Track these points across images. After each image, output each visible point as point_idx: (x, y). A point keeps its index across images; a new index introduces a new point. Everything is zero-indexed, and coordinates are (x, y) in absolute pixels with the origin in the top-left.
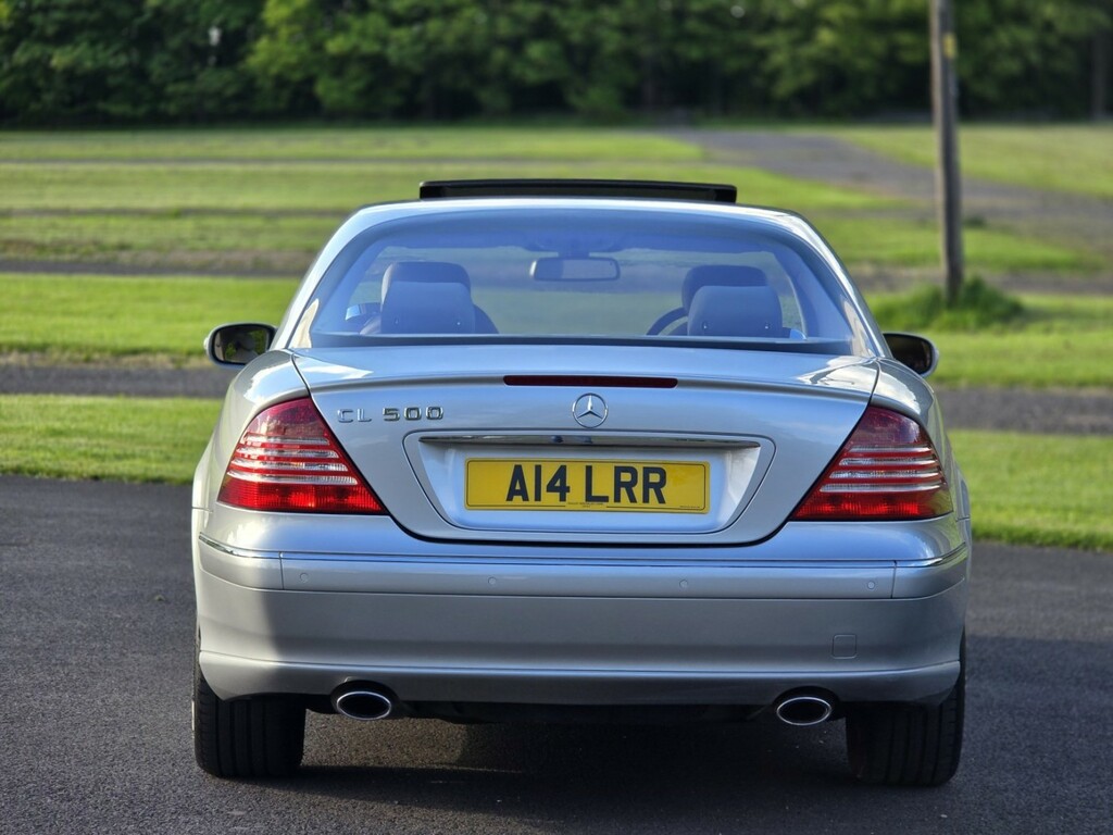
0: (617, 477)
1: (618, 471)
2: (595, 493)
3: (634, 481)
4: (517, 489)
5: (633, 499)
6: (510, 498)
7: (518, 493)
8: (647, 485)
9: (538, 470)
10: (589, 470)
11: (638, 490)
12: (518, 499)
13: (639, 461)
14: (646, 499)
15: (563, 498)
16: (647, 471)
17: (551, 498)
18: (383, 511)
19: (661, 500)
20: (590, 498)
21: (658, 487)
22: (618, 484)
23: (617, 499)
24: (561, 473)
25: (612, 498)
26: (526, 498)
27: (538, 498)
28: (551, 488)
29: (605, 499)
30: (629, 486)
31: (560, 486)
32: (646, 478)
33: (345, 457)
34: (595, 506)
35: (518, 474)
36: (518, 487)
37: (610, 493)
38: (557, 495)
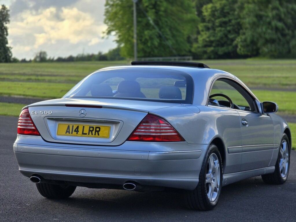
0: (89, 129)
1: (90, 127)
2: (84, 132)
3: (93, 130)
4: (68, 131)
5: (92, 134)
6: (66, 133)
8: (96, 131)
9: (73, 126)
10: (84, 127)
11: (94, 132)
12: (68, 133)
13: (95, 125)
14: (95, 135)
15: (77, 133)
17: (75, 133)
18: (40, 135)
19: (98, 135)
20: (83, 133)
21: (98, 131)
22: (90, 130)
23: (89, 134)
25: (88, 134)
26: (69, 133)
27: (72, 133)
28: (75, 131)
29: (86, 134)
30: (92, 131)
31: (77, 131)
33: (33, 122)
34: (84, 135)
35: (69, 127)
36: (68, 130)
37: (87, 132)
38: (76, 133)
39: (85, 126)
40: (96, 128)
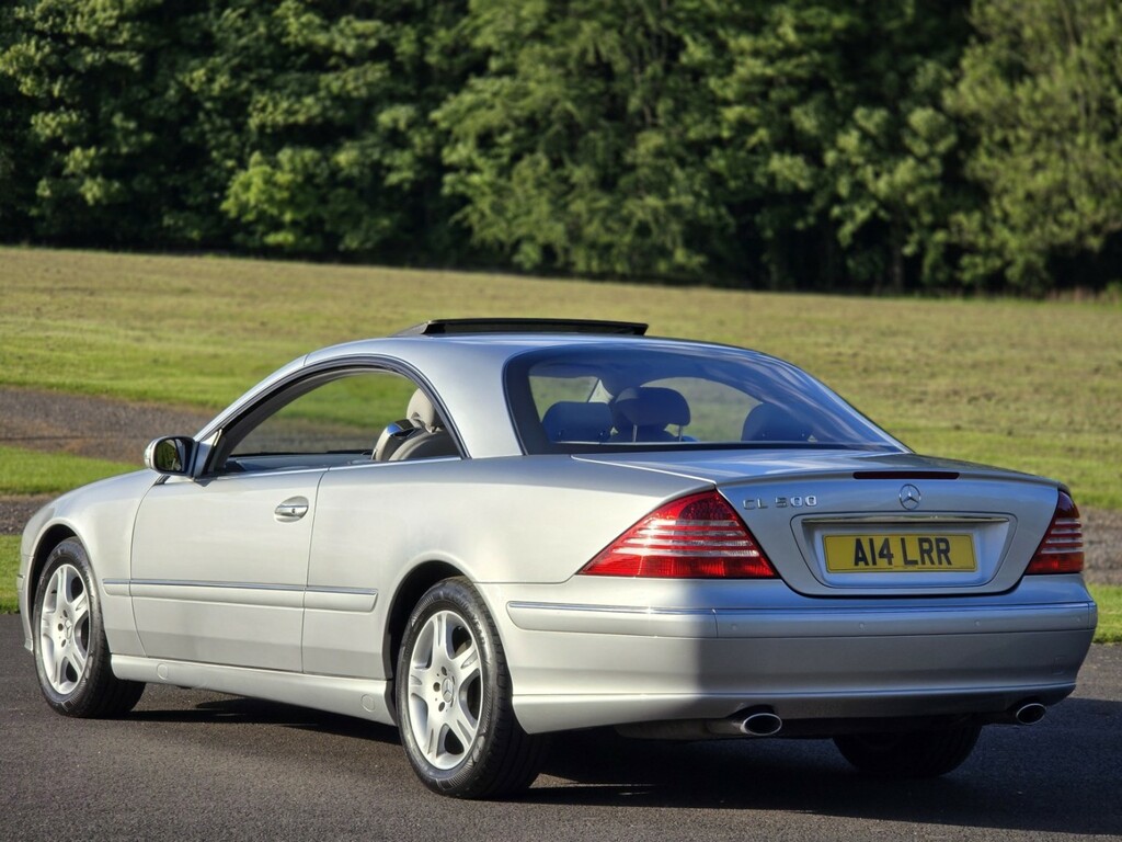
0: (921, 546)
1: (921, 541)
2: (909, 558)
3: (931, 550)
4: (860, 557)
5: (932, 563)
6: (856, 564)
7: (861, 559)
8: (940, 552)
9: (871, 541)
10: (903, 540)
11: (934, 554)
12: (861, 564)
13: (933, 534)
14: (940, 563)
15: (890, 563)
16: (938, 541)
17: (882, 562)
18: (777, 576)
19: (949, 563)
20: (907, 562)
21: (946, 551)
22: (922, 551)
23: (923, 563)
24: (886, 544)
25: (920, 562)
26: (867, 564)
27: (874, 563)
28: (882, 555)
29: (915, 562)
30: (929, 552)
31: (886, 553)
32: (938, 546)
33: (750, 536)
34: (910, 568)
35: (859, 545)
36: (860, 555)
37: (918, 558)
38: (886, 560)
39: (907, 538)
40: (939, 541)
